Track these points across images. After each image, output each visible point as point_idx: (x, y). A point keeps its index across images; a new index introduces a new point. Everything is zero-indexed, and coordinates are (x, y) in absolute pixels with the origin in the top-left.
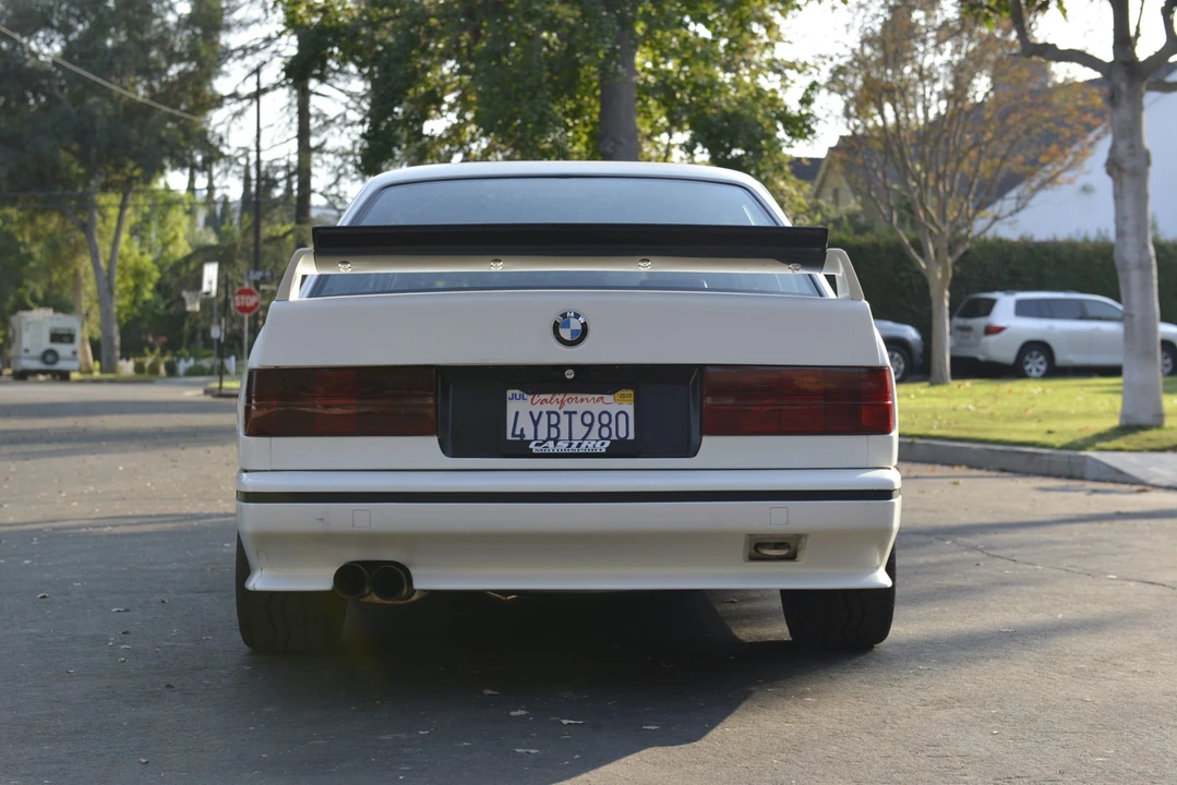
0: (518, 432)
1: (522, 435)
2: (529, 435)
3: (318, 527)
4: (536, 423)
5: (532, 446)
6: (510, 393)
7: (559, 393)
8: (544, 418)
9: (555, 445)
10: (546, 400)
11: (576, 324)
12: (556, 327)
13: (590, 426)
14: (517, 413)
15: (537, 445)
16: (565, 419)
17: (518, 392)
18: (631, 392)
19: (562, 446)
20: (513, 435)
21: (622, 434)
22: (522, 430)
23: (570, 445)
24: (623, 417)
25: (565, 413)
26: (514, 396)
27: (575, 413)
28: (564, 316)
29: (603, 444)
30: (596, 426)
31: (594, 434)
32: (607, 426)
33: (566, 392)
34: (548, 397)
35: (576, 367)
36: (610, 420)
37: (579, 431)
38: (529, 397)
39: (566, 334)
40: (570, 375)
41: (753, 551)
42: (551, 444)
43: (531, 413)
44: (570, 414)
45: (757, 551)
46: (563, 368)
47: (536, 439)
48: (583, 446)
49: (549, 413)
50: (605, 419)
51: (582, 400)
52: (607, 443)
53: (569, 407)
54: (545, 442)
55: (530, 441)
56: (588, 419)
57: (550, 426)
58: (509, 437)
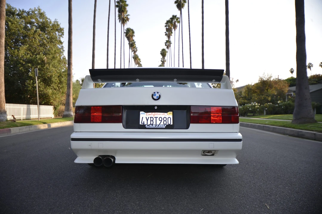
0: (143, 122)
1: (144, 123)
2: (145, 123)
3: (89, 148)
4: (147, 120)
5: (146, 126)
6: (141, 112)
7: (153, 112)
8: (150, 118)
9: (152, 126)
10: (150, 114)
11: (157, 95)
12: (152, 95)
13: (161, 121)
14: (143, 117)
15: (147, 126)
16: (155, 119)
17: (143, 112)
18: (172, 112)
19: (154, 126)
20: (142, 123)
21: (169, 123)
22: (144, 122)
23: (156, 126)
24: (169, 119)
25: (155, 117)
26: (142, 113)
27: (157, 117)
28: (155, 93)
29: (164, 126)
30: (163, 121)
31: (162, 123)
32: (166, 121)
33: (155, 112)
34: (151, 113)
35: (158, 106)
36: (166, 119)
37: (158, 122)
38: (146, 114)
39: (155, 97)
40: (156, 108)
41: (203, 153)
42: (151, 125)
43: (146, 117)
44: (156, 118)
45: (204, 153)
46: (154, 106)
47: (147, 124)
48: (159, 126)
49: (151, 118)
50: (165, 119)
51: (159, 114)
52: (166, 125)
53: (156, 116)
54: (149, 125)
55: (146, 125)
56: (161, 119)
57: (151, 121)
58: (140, 124)
